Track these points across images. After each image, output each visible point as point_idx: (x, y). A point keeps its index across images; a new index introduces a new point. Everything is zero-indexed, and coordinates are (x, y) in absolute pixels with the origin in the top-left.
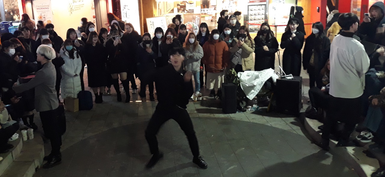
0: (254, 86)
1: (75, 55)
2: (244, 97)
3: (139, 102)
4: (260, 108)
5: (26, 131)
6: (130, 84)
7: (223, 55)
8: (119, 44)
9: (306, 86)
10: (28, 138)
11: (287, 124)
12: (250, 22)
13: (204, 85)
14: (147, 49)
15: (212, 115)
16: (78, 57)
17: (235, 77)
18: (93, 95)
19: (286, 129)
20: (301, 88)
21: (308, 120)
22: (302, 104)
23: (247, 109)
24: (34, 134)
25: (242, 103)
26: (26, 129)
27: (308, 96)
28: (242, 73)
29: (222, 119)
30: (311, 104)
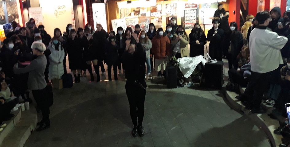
0: (189, 68)
1: (60, 48)
2: (182, 77)
3: (106, 81)
4: (194, 84)
5: (24, 104)
6: (100, 68)
7: (166, 46)
8: (91, 39)
9: (226, 67)
10: (26, 109)
11: (213, 95)
12: (186, 22)
13: (154, 68)
14: (112, 43)
15: (159, 90)
16: (62, 49)
17: (176, 62)
18: (73, 76)
19: (212, 99)
20: (223, 69)
21: (228, 92)
22: (224, 81)
23: (184, 86)
24: (30, 105)
25: (181, 81)
26: (24, 102)
27: (227, 75)
28: (180, 59)
29: (167, 92)
30: (230, 81)
